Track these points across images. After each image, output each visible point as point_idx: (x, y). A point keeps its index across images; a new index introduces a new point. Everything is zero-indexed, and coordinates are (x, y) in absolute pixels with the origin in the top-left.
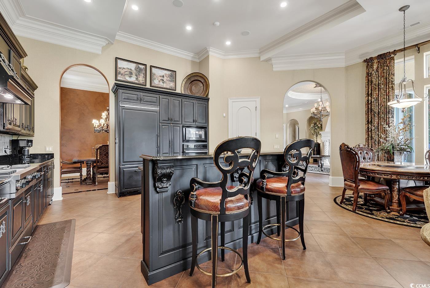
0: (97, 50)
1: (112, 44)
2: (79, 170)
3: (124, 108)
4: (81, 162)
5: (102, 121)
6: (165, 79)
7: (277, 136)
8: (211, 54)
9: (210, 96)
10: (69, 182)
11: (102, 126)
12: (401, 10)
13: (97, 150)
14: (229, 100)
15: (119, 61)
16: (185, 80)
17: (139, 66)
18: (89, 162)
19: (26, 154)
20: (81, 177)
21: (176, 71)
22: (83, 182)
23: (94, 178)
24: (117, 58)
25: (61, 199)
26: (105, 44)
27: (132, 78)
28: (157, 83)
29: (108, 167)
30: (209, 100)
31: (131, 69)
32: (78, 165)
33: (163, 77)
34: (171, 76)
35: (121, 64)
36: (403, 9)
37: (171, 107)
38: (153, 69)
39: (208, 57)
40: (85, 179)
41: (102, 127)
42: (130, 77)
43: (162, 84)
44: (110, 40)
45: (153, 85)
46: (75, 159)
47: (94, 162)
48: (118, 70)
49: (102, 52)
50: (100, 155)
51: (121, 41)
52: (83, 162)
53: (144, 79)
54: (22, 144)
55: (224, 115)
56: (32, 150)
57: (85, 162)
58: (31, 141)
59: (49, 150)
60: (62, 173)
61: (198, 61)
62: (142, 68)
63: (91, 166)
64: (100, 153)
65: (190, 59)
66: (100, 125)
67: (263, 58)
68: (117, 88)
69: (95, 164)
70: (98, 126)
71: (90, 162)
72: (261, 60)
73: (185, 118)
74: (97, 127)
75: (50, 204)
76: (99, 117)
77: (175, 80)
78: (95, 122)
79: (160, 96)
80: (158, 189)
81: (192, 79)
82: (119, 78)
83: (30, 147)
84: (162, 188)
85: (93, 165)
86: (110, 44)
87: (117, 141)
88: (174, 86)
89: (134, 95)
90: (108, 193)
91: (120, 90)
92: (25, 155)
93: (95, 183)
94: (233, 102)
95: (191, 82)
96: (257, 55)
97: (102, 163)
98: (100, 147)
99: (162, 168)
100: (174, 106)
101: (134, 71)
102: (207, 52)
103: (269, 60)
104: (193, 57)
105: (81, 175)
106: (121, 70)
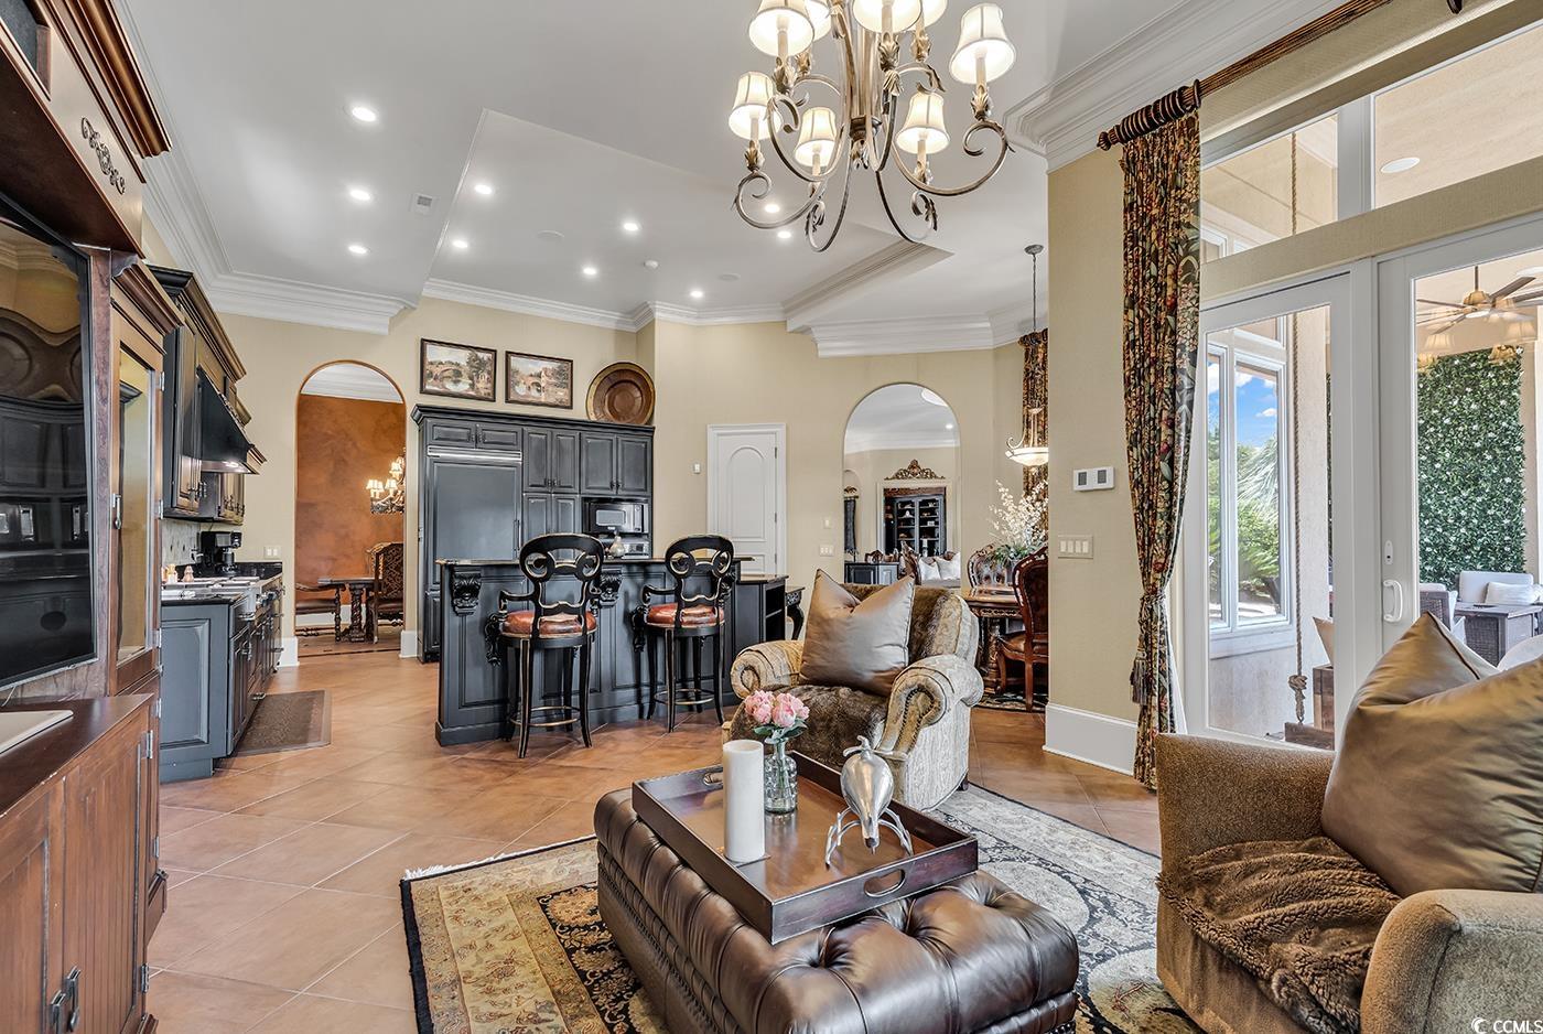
0: (378, 325)
1: (414, 309)
2: (333, 606)
3: (437, 461)
4: (339, 586)
5: (392, 485)
6: (543, 381)
7: (827, 523)
8: (658, 315)
9: (655, 424)
10: (308, 635)
11: (391, 495)
12: (1028, 250)
13: (378, 555)
14: (710, 430)
15: (429, 347)
16: (598, 382)
17: (479, 354)
18: (357, 587)
19: (229, 562)
20: (338, 624)
21: (571, 361)
22: (341, 636)
23: (370, 625)
24: (423, 340)
25: (298, 664)
26: (396, 312)
27: (460, 385)
28: (523, 394)
29: (401, 600)
30: (653, 432)
31: (458, 365)
32: (331, 594)
33: (539, 376)
34: (559, 373)
35: (434, 354)
36: (1032, 250)
37: (552, 454)
38: (513, 359)
39: (652, 324)
40: (347, 631)
41: (391, 499)
42: (456, 382)
43: (537, 394)
44: (409, 304)
45: (512, 398)
46: (325, 580)
47: (370, 586)
48: (427, 367)
49: (390, 330)
50: (385, 568)
51: (433, 300)
52: (343, 586)
53: (489, 385)
54: (221, 542)
55: (697, 467)
56: (241, 555)
57: (347, 586)
58: (239, 535)
59: (271, 554)
60: (299, 611)
61: (634, 329)
62: (485, 359)
63: (364, 598)
64: (385, 563)
65: (612, 325)
66: (387, 492)
67: (793, 325)
68: (421, 415)
69: (372, 594)
70: (382, 496)
71: (360, 586)
72: (790, 328)
73: (587, 480)
74: (377, 497)
75: (275, 672)
76: (384, 474)
77: (569, 381)
78: (374, 486)
79: (525, 428)
80: (457, 609)
81: (617, 379)
82: (428, 387)
83: (236, 547)
84: (463, 607)
85: (367, 594)
86: (408, 309)
87: (422, 535)
88: (568, 398)
89: (460, 428)
90: (401, 656)
91: (429, 421)
92: (226, 565)
93: (373, 640)
94: (719, 435)
95: (612, 387)
96: (778, 318)
97: (390, 590)
98: (386, 550)
99: (462, 578)
100: (560, 450)
101: (465, 369)
102: (651, 313)
103: (805, 331)
104: (618, 322)
105: (338, 619)
106: (433, 368)
